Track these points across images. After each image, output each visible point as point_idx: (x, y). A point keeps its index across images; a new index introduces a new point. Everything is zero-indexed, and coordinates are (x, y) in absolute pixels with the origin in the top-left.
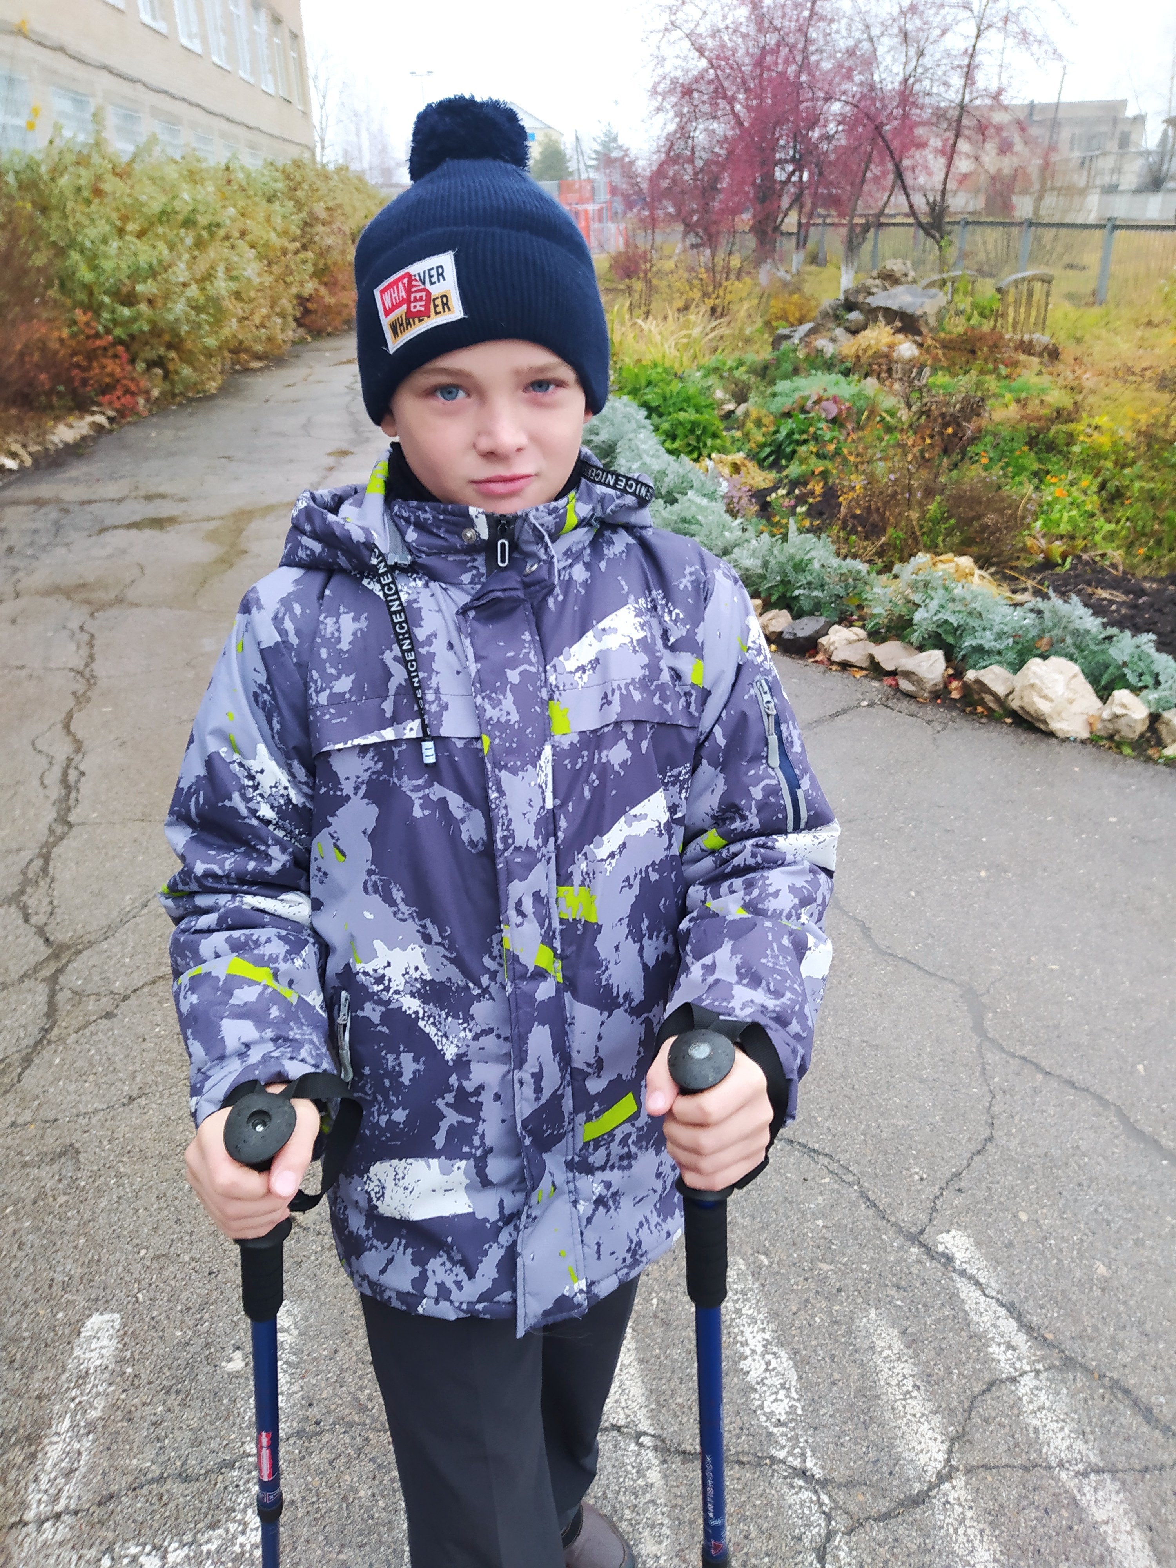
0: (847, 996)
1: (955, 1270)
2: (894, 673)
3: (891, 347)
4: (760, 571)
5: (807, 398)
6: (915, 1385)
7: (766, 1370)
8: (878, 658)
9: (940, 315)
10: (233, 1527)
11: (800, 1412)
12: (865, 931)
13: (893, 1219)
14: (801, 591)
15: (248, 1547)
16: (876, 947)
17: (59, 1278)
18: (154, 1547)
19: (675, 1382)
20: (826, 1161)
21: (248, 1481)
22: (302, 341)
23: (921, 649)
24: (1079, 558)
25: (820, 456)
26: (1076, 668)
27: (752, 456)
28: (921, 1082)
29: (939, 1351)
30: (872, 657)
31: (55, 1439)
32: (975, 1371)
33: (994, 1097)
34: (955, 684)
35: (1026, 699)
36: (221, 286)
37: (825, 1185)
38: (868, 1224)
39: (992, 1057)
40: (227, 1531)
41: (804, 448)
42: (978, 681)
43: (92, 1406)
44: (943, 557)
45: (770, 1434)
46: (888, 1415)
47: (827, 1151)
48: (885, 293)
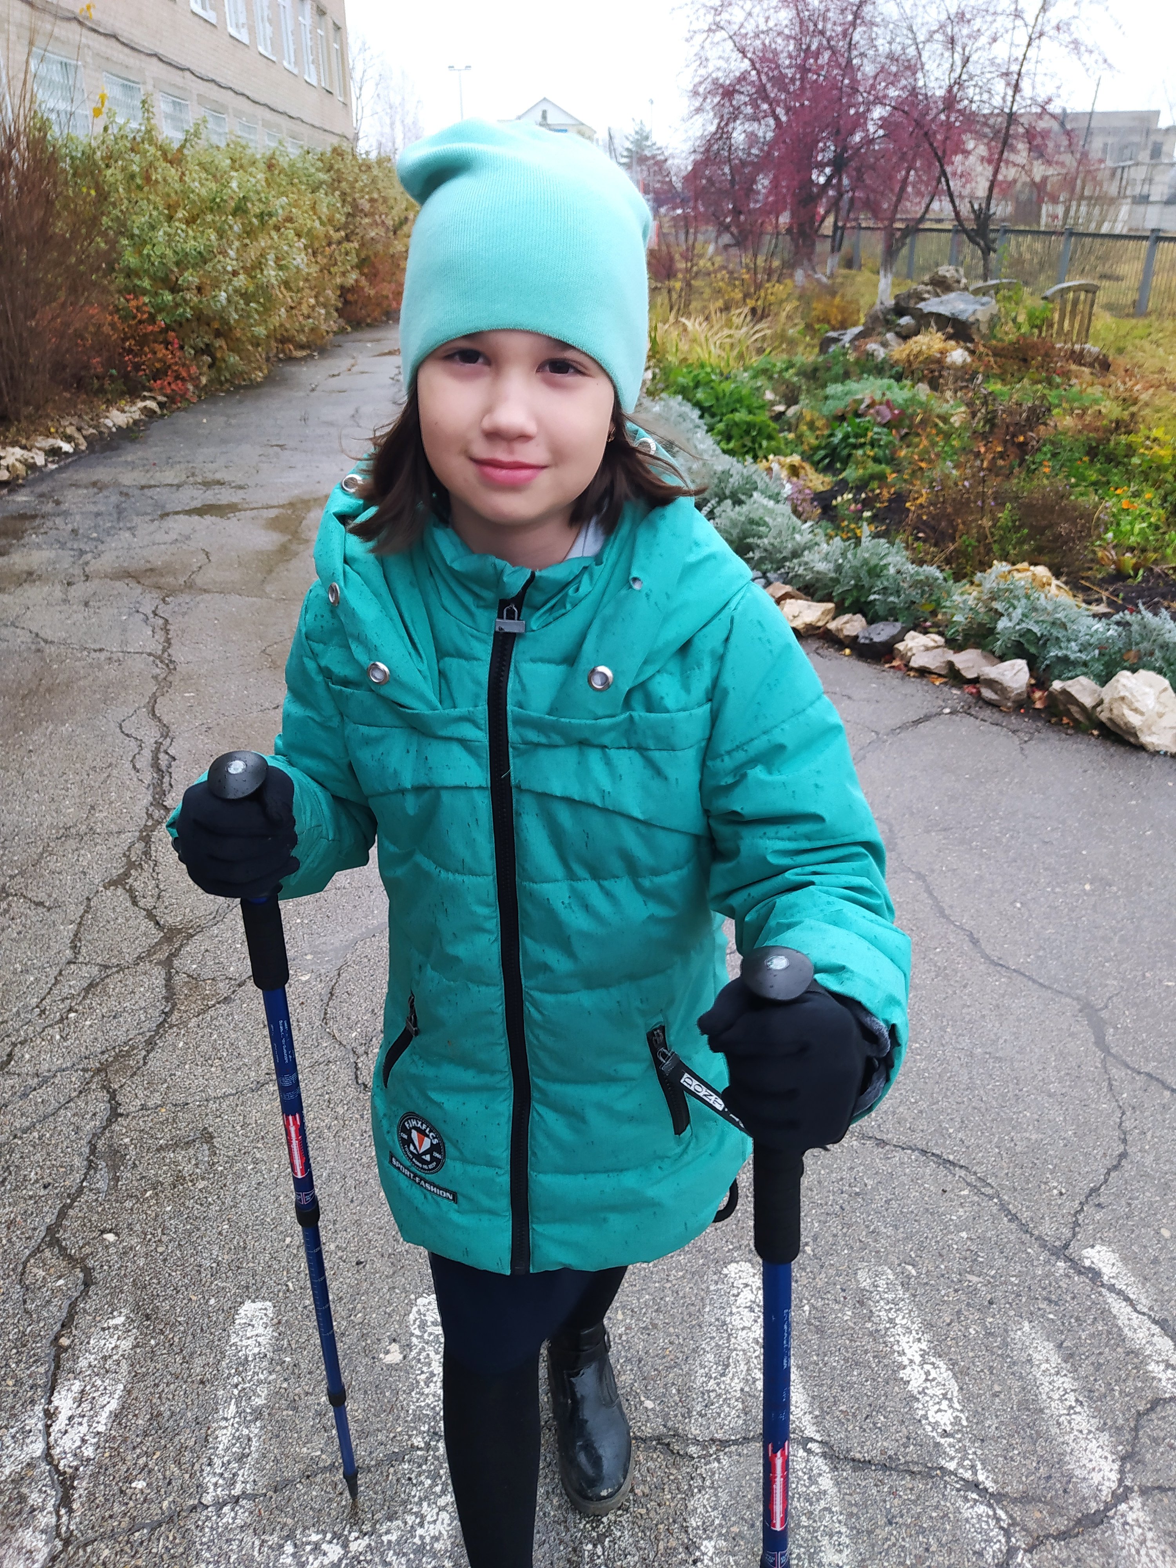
0: (964, 1006)
1: (1103, 1285)
2: (975, 681)
3: (943, 352)
4: (833, 575)
5: (861, 401)
6: (1077, 1400)
7: (927, 1380)
8: (959, 665)
9: (994, 321)
10: (410, 1519)
11: (965, 1423)
12: (975, 942)
13: (1036, 1233)
14: (876, 597)
15: (428, 1540)
16: (987, 957)
17: (207, 1263)
18: (335, 1535)
19: (836, 1390)
20: (963, 1173)
21: (419, 1474)
22: (342, 331)
23: (1002, 658)
24: (1151, 570)
25: (876, 460)
26: (1166, 683)
27: (806, 457)
28: (1050, 1096)
29: (1098, 1367)
30: (951, 664)
31: (223, 1423)
32: (1136, 1388)
33: (1123, 1113)
34: (1038, 694)
35: (1115, 712)
36: (271, 273)
37: (964, 1197)
38: (1012, 1237)
39: (1117, 1073)
40: (406, 1523)
41: (860, 452)
42: (1064, 692)
43: (254, 1392)
44: (1019, 566)
45: (937, 1445)
46: (1054, 1430)
47: (962, 1163)
48: (937, 300)
